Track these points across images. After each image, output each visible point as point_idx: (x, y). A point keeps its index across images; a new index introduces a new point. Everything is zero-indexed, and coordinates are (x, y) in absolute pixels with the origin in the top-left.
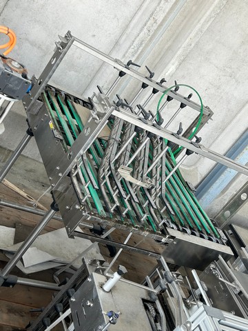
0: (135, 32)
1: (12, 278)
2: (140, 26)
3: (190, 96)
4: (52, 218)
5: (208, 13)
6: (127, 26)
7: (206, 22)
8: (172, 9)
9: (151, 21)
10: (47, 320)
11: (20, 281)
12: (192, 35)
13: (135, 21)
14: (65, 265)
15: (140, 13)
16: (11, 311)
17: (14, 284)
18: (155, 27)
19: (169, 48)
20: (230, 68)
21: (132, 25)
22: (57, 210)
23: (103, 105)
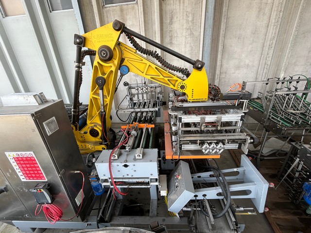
0: (262, 72)
1: (262, 158)
2: (262, 69)
3: (299, 77)
4: (268, 135)
5: (288, 51)
6: (258, 72)
7: (289, 54)
8: (272, 59)
9: (266, 65)
10: (283, 174)
11: (265, 158)
12: (285, 61)
13: (259, 69)
14: (278, 150)
15: (260, 66)
16: (267, 169)
17: (264, 160)
18: (268, 66)
19: (277, 70)
20: (308, 62)
21: (259, 71)
22: (269, 132)
23: (271, 93)
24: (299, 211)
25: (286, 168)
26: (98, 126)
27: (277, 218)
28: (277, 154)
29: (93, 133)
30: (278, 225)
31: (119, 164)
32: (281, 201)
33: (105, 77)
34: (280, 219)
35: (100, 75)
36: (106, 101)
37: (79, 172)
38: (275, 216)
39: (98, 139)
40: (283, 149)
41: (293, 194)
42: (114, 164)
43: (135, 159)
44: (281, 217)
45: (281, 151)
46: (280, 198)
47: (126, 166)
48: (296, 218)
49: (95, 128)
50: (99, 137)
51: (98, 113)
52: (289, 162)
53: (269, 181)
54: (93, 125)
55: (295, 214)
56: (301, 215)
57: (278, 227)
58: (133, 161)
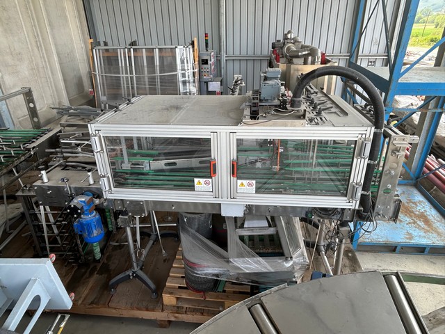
24: (91, 267)
25: (39, 234)
27: (85, 299)
28: (8, 229)
30: (92, 303)
32: (70, 278)
34: (87, 295)
38: (82, 299)
40: (10, 216)
41: (72, 255)
44: (86, 292)
45: (10, 220)
46: (65, 276)
48: (96, 276)
52: (36, 223)
53: (46, 256)
55: (91, 274)
56: (95, 268)
57: (94, 305)
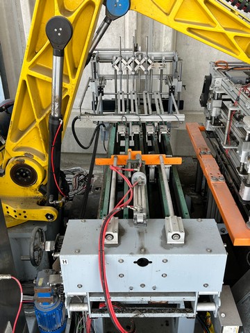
26: (35, 158)
29: (21, 174)
31: (123, 257)
33: (71, 18)
35: (57, 13)
36: (66, 89)
37: (8, 277)
39: (32, 192)
42: (112, 257)
43: (165, 246)
47: (143, 263)
49: (28, 162)
50: (35, 186)
51: (38, 121)
54: (21, 153)
58: (162, 249)
